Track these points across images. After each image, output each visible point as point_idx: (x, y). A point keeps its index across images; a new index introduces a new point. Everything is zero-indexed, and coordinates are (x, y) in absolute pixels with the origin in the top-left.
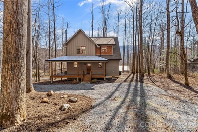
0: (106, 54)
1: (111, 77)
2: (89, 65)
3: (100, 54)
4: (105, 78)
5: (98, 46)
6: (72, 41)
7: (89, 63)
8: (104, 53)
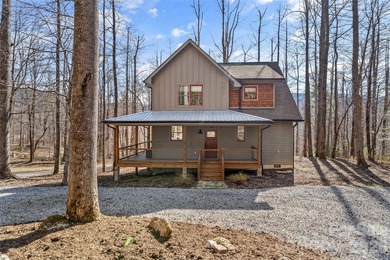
0: (256, 104)
1: (272, 167)
2: (211, 134)
3: (240, 104)
4: (260, 170)
5: (237, 85)
6: (167, 72)
7: (211, 128)
8: (252, 104)
